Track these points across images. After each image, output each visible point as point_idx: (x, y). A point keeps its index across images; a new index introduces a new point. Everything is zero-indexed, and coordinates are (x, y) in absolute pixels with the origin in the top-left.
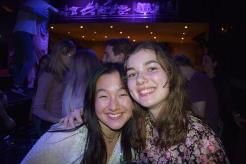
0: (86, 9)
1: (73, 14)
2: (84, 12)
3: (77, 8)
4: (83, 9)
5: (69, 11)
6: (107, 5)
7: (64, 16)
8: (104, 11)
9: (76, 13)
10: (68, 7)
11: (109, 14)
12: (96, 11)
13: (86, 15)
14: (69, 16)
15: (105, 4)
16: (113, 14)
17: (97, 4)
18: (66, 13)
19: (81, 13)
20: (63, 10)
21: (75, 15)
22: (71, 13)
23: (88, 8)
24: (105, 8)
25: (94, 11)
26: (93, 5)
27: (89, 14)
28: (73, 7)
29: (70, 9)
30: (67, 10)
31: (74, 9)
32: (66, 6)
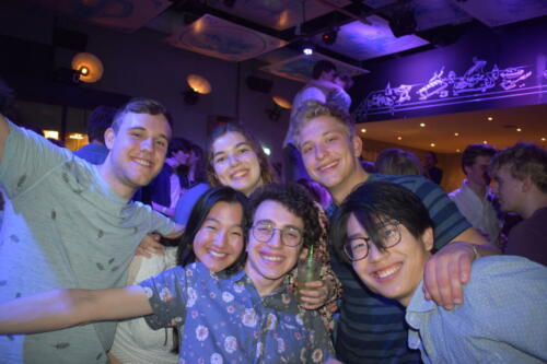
0: (428, 86)
1: (402, 99)
2: (424, 93)
3: (410, 87)
4: (421, 87)
5: (394, 94)
6: (475, 73)
7: (384, 105)
8: (467, 87)
9: (409, 98)
10: (392, 87)
11: (480, 92)
12: (450, 88)
13: (428, 99)
14: (395, 104)
15: (472, 70)
16: (488, 90)
17: (451, 74)
18: (389, 99)
19: (419, 96)
20: (383, 94)
21: (406, 102)
22: (398, 97)
23: (433, 83)
24: (472, 79)
25: (446, 89)
26: (442, 77)
27: (436, 96)
28: (403, 87)
29: (396, 90)
30: (390, 92)
31: (405, 89)
32: (389, 86)
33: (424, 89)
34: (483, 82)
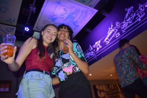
0: (108, 36)
1: (98, 49)
2: (107, 40)
3: (99, 41)
4: (105, 39)
5: (94, 49)
6: (129, 15)
7: (91, 56)
8: (129, 24)
9: (101, 47)
10: (92, 46)
11: (138, 22)
12: (120, 30)
13: (110, 42)
14: (95, 53)
15: (127, 15)
16: (142, 19)
17: (117, 23)
18: (92, 52)
19: (105, 43)
20: (89, 51)
21: (100, 49)
22: (96, 49)
23: (109, 34)
24: (129, 19)
25: (118, 32)
26: (113, 28)
27: (114, 38)
28: (96, 43)
29: (94, 46)
30: (92, 49)
31: (98, 43)
32: (90, 46)
33: (106, 39)
34: (137, 16)
